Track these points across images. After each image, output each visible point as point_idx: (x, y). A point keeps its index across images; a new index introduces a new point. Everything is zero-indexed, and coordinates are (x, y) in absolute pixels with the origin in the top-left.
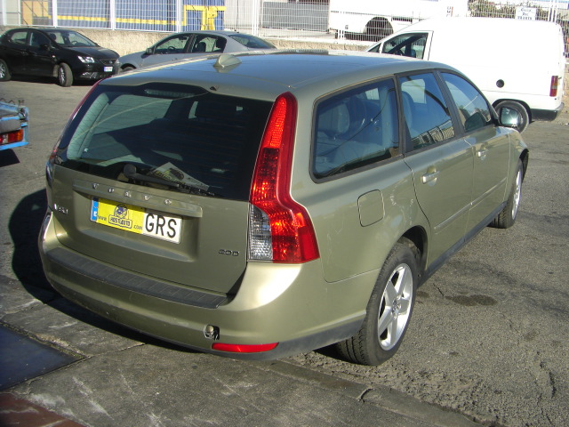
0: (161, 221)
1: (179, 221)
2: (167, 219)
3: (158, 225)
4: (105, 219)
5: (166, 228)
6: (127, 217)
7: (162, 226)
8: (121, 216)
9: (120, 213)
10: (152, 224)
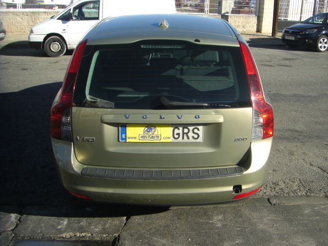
0: (186, 131)
1: (201, 128)
2: (191, 128)
3: (184, 133)
4: (135, 138)
5: (191, 134)
6: (156, 133)
7: (187, 134)
8: (151, 133)
9: (149, 132)
10: (178, 134)
